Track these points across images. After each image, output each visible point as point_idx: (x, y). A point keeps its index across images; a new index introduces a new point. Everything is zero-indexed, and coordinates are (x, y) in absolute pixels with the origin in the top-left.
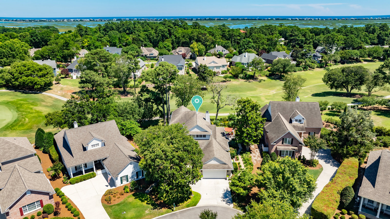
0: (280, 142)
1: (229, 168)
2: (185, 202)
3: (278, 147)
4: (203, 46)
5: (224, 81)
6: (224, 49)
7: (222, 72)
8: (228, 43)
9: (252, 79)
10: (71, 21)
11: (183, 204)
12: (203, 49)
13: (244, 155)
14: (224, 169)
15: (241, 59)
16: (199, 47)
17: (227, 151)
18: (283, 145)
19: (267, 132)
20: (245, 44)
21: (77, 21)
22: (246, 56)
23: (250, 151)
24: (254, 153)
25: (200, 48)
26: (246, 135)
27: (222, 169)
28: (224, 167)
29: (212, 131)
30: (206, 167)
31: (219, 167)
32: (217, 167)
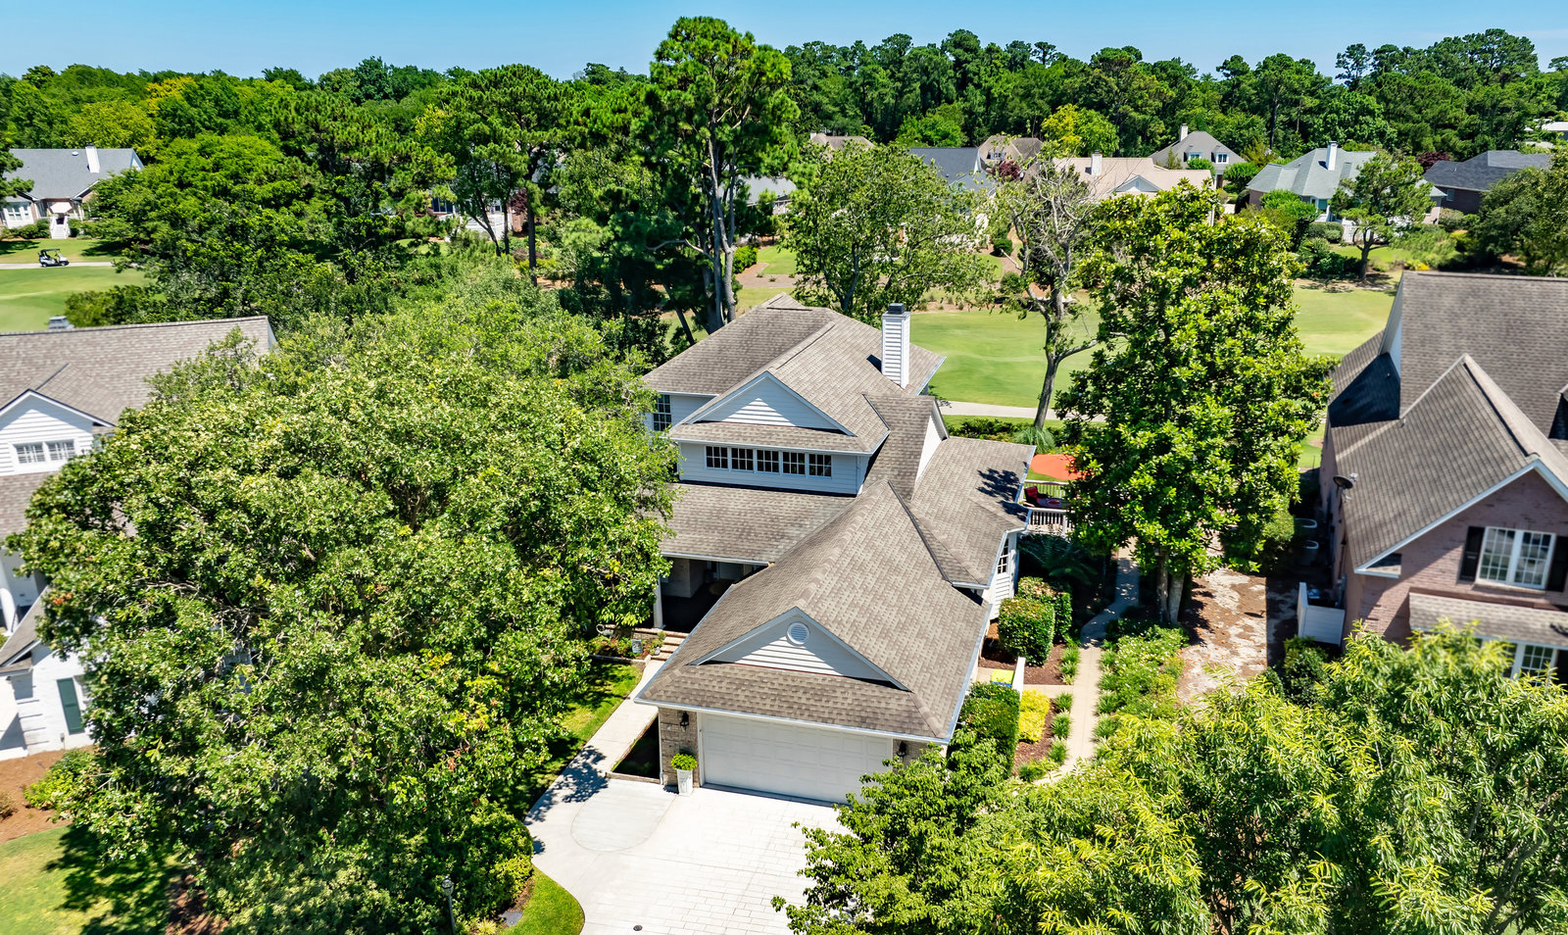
0: (1440, 564)
1: (912, 719)
3: (1418, 602)
4: (1109, 125)
6: (1224, 149)
8: (1252, 124)
9: (1352, 279)
12: (1108, 140)
13: (1129, 646)
14: (863, 722)
15: (1300, 179)
16: (1084, 128)
17: (966, 591)
18: (1465, 588)
19: (1348, 485)
20: (1341, 124)
22: (1331, 166)
23: (1190, 623)
24: (1223, 641)
25: (1092, 132)
26: (1149, 481)
27: (848, 723)
28: (876, 704)
29: (897, 436)
30: (724, 690)
31: (830, 704)
32: (812, 702)
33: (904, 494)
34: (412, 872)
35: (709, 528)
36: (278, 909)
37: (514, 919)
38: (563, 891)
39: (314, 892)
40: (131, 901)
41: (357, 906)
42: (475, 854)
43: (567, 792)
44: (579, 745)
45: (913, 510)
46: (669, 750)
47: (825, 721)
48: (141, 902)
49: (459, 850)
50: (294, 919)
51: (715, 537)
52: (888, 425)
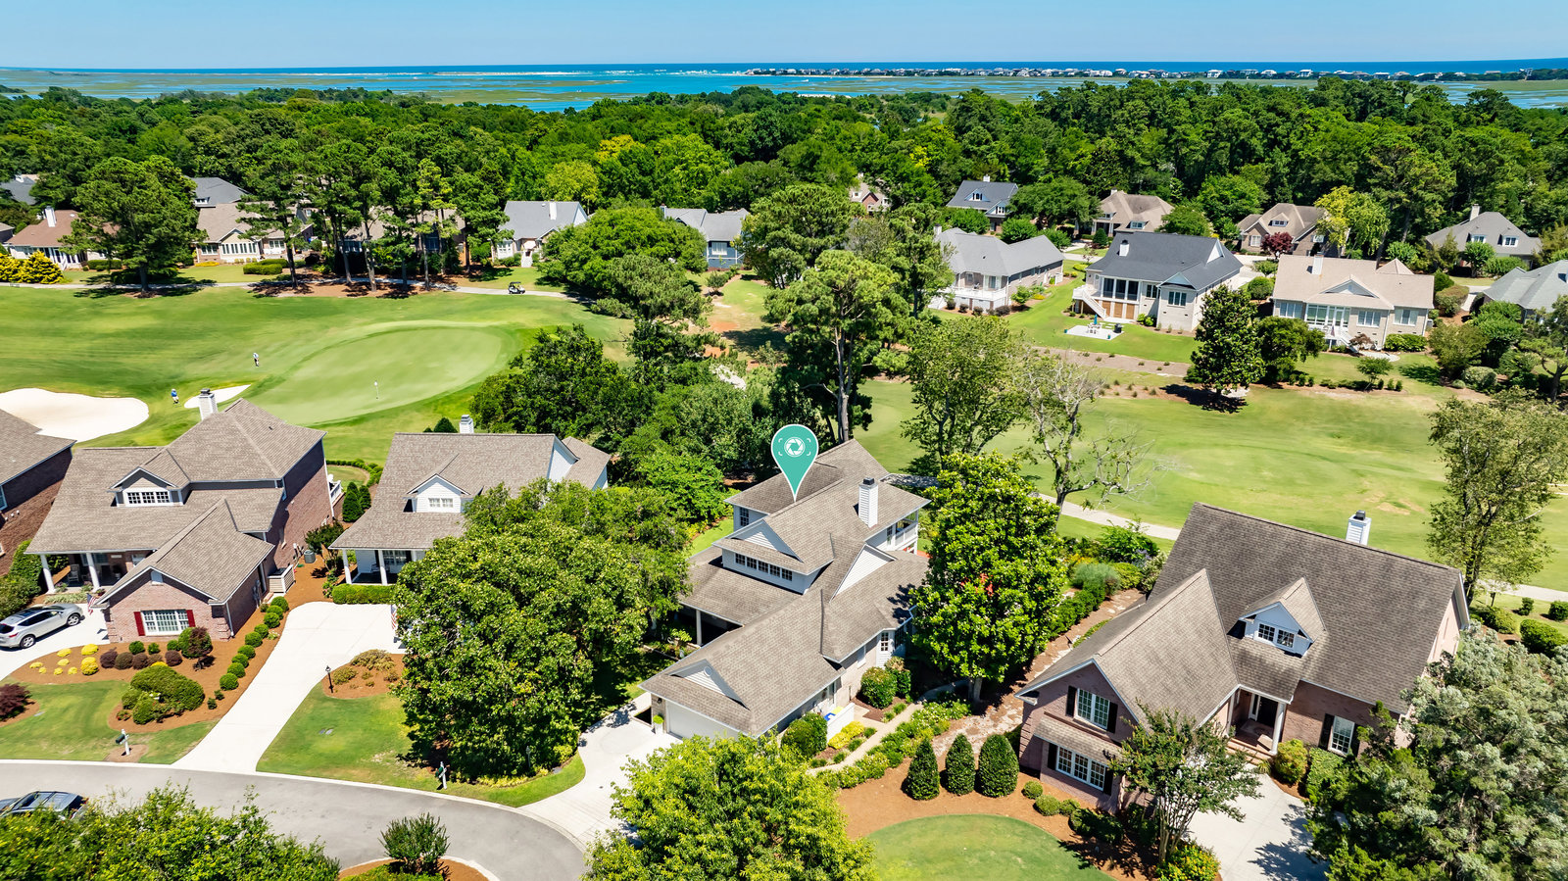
0: (1057, 702)
2: (503, 781)
5: (1361, 387)
7: (1390, 341)
10: (1043, 75)
11: (492, 781)
14: (724, 721)
17: (830, 662)
18: (1069, 719)
21: (1066, 75)
27: (719, 719)
28: (734, 713)
29: (837, 562)
31: (715, 708)
32: (708, 705)
33: (825, 598)
34: (522, 742)
35: (725, 598)
36: (470, 744)
37: (557, 771)
39: (484, 741)
40: (426, 727)
41: (497, 750)
42: (550, 740)
43: (611, 722)
44: (629, 701)
45: (826, 610)
46: (656, 713)
47: (710, 715)
48: (430, 729)
49: (544, 736)
50: (473, 748)
51: (725, 604)
52: (835, 555)
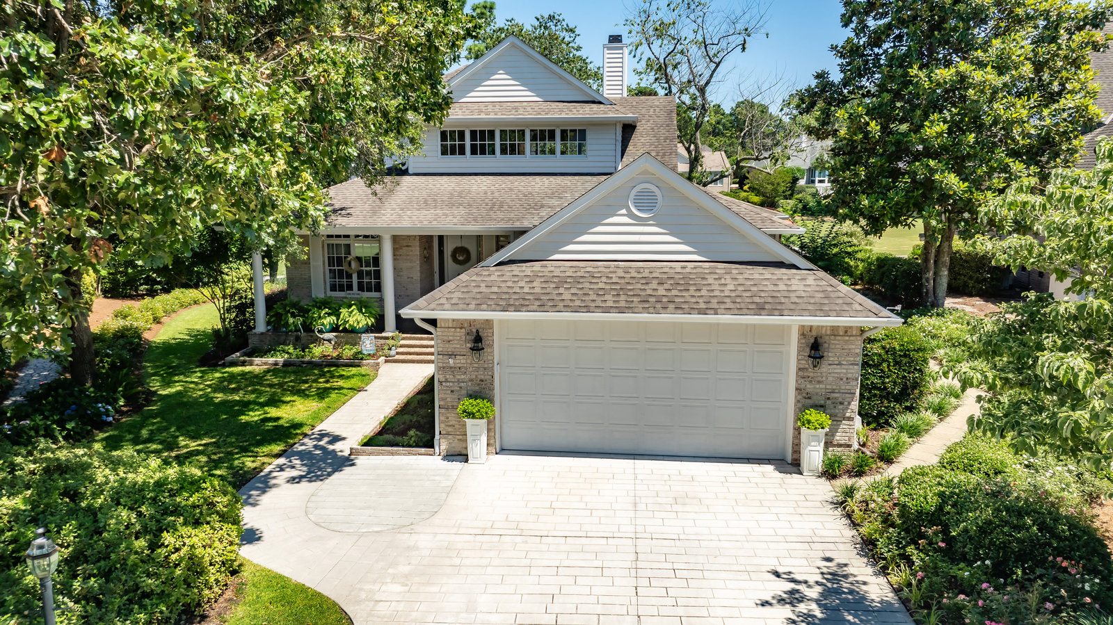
14: (760, 309)
28: (771, 288)
30: (537, 290)
31: (704, 293)
32: (674, 292)
38: (302, 589)
43: (292, 472)
44: (306, 429)
46: (450, 398)
47: (702, 312)
